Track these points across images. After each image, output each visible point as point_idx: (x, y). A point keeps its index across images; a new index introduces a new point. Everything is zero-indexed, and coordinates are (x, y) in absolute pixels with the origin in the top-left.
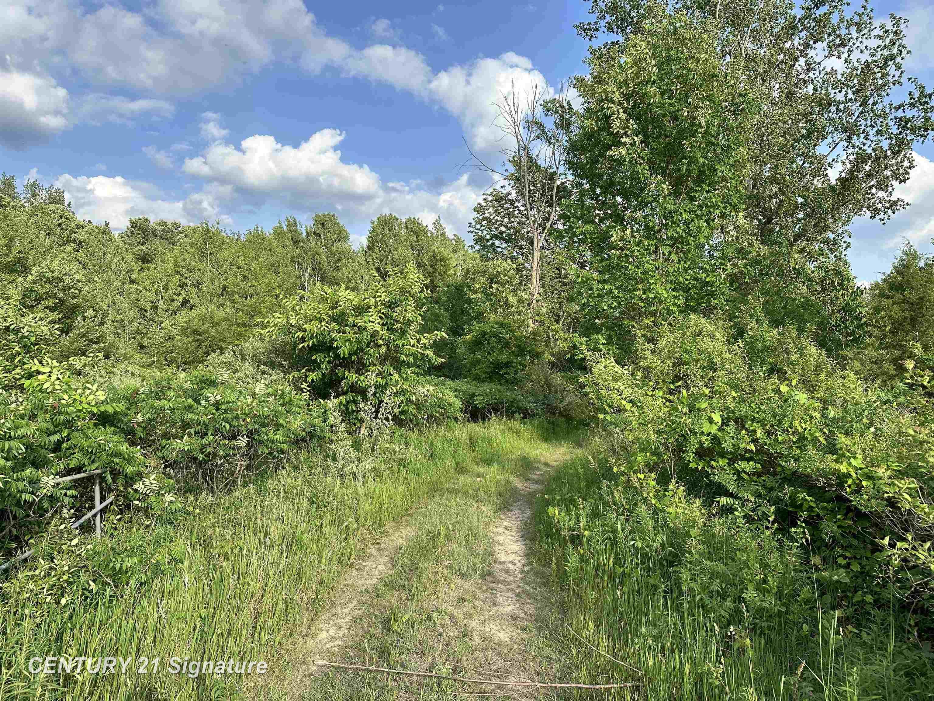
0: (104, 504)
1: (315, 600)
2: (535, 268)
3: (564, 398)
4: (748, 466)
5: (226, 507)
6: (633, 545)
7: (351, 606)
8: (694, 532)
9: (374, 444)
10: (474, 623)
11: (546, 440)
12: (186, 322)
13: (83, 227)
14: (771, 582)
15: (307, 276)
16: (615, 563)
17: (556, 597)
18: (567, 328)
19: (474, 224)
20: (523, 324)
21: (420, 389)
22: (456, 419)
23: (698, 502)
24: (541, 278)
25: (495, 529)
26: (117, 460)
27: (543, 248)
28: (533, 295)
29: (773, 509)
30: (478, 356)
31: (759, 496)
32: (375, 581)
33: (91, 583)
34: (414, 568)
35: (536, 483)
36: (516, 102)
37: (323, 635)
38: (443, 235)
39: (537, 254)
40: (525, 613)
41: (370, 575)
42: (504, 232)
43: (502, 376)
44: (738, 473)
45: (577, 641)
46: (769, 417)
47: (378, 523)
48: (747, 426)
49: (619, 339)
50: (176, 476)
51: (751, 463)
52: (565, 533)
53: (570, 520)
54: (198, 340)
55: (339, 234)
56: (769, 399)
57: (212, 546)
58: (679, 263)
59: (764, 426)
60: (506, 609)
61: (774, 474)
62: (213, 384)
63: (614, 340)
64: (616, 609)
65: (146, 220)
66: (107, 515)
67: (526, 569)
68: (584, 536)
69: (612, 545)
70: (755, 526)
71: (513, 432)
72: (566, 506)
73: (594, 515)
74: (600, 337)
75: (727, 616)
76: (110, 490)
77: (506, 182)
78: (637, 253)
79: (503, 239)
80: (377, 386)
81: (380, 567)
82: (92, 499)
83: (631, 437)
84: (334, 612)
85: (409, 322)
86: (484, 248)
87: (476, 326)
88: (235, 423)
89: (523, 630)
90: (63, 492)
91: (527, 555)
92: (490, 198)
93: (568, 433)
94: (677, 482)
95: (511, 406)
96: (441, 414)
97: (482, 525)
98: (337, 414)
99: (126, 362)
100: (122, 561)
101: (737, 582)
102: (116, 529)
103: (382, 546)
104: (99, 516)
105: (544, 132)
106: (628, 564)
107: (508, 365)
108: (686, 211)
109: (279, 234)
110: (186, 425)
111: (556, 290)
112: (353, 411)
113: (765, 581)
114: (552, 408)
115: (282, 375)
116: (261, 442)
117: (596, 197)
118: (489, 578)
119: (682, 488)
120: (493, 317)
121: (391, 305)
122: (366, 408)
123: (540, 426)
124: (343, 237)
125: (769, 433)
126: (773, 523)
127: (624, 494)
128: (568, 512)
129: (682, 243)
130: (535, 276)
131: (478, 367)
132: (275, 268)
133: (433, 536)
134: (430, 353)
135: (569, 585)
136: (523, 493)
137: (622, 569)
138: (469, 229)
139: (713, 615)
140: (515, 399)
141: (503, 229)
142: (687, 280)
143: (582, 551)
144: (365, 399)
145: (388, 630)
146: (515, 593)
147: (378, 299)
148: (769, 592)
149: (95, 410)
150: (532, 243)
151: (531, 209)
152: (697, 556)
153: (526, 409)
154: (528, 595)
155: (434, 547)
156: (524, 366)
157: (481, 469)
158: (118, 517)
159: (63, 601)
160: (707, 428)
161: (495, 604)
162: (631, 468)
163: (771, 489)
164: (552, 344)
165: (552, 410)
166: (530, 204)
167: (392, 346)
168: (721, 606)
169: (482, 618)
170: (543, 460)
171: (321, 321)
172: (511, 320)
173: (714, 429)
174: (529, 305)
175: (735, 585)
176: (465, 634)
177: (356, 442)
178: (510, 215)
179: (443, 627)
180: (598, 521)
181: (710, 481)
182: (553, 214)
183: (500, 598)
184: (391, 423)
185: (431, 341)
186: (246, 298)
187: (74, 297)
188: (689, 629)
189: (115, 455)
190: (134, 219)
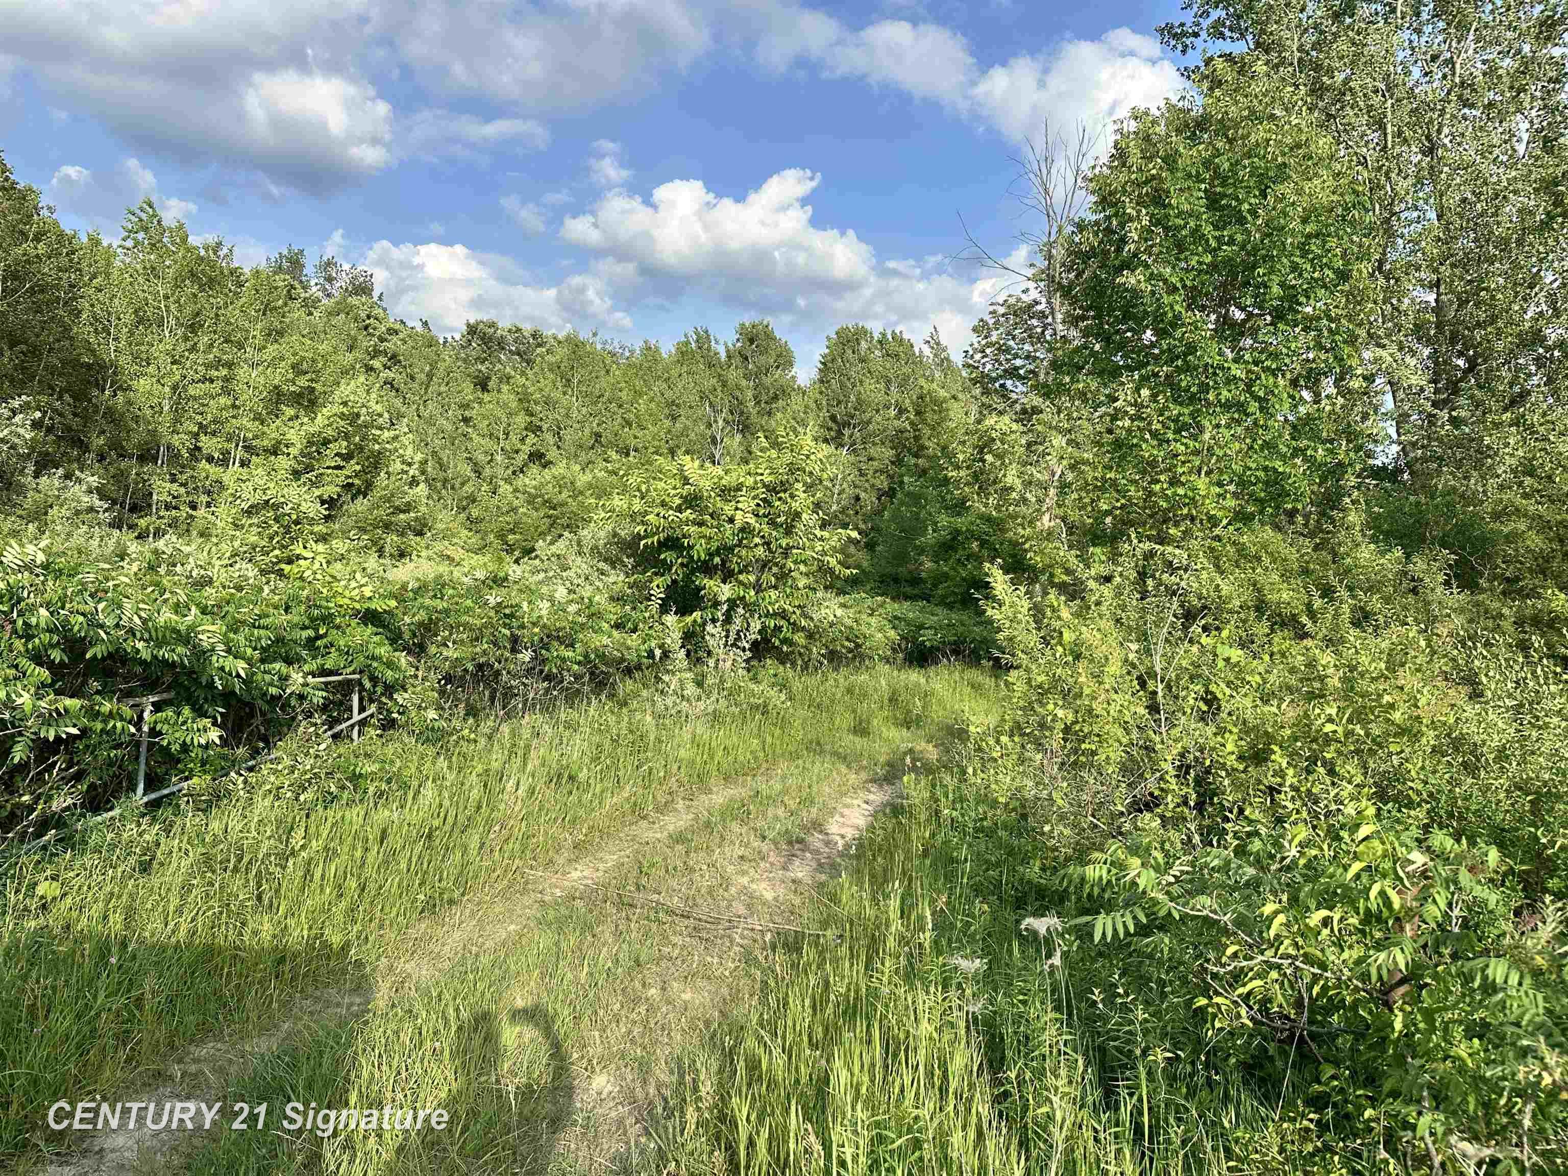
0: (363, 715)
12: (535, 488)
13: (396, 332)
15: (721, 422)
19: (971, 352)
26: (375, 664)
54: (550, 517)
55: (779, 356)
65: (492, 324)
66: (366, 728)
76: (371, 701)
77: (1031, 285)
79: (1020, 378)
82: (350, 709)
85: (797, 515)
86: (986, 392)
88: (518, 632)
90: (311, 691)
92: (1002, 310)
95: (979, 648)
104: (356, 728)
109: (684, 354)
116: (548, 659)
122: (712, 631)
124: (785, 360)
134: (832, 560)
140: (985, 638)
141: (1018, 362)
145: (641, 873)
149: (357, 606)
154: (832, 865)
158: (379, 733)
167: (772, 546)
185: (833, 543)
189: (373, 658)
190: (472, 321)
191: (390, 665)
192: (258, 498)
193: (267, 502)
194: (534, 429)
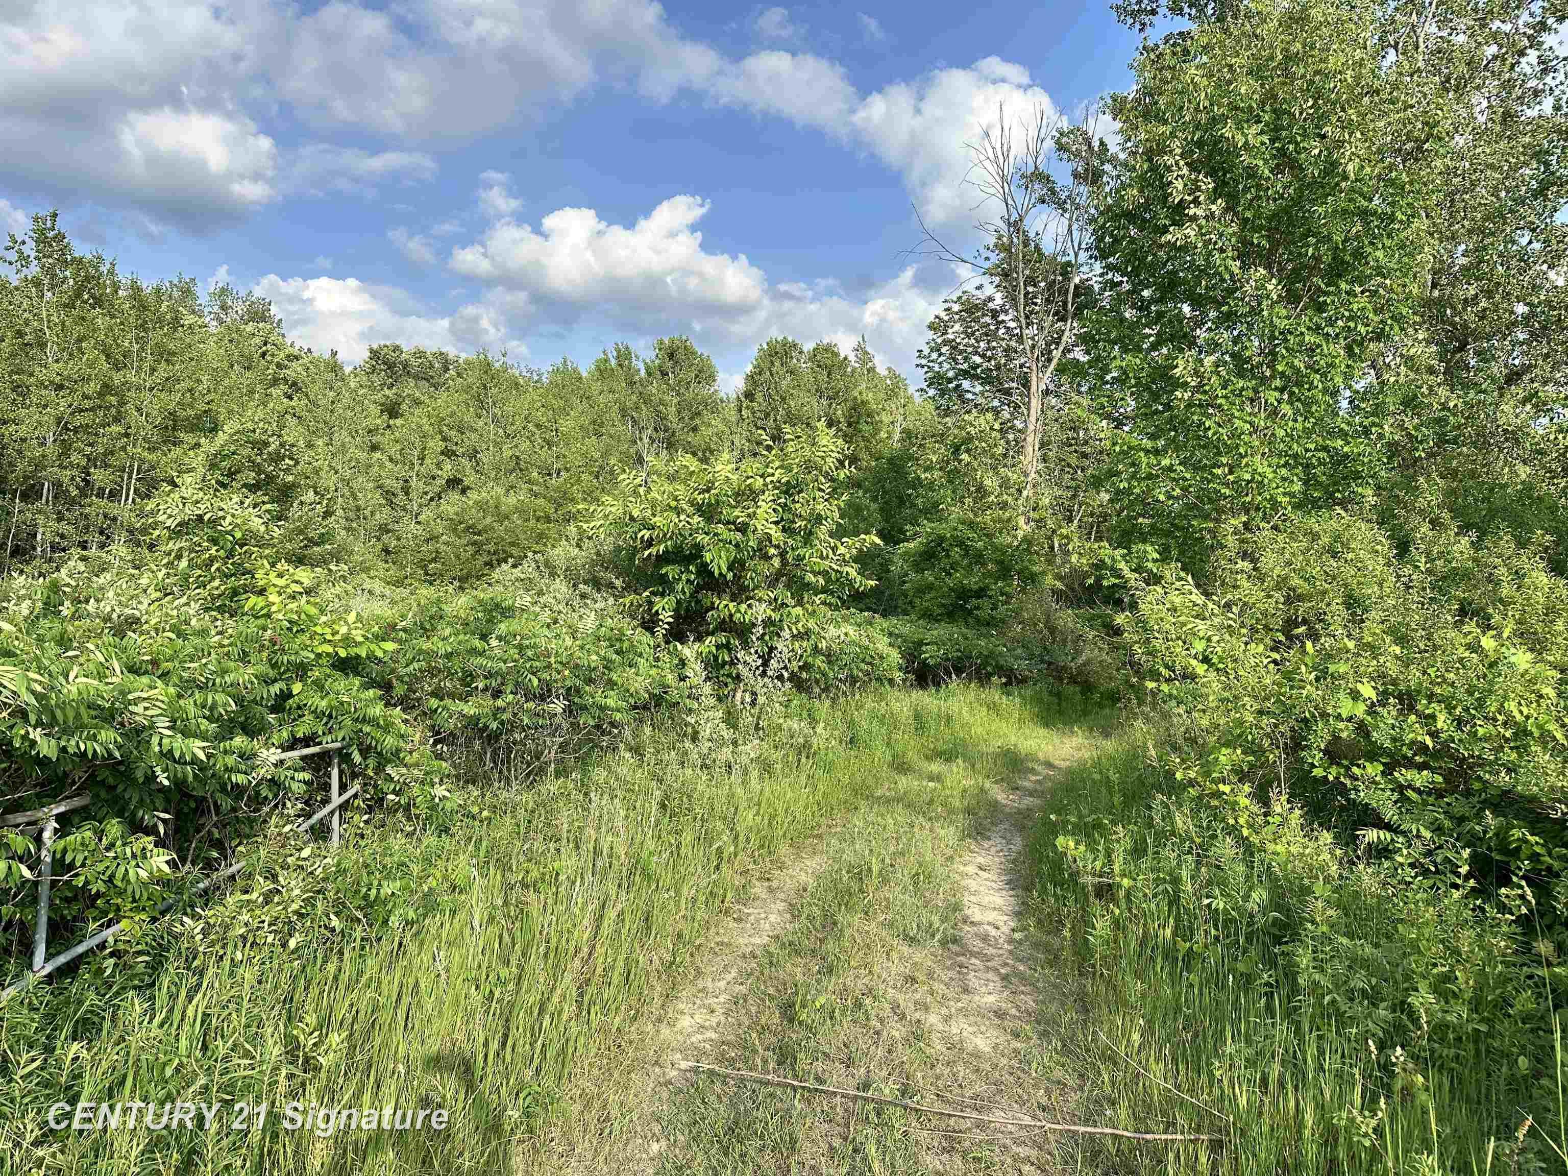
0: (345, 796)
1: (672, 963)
2: (1031, 427)
3: (1078, 653)
4: (1421, 779)
5: (530, 807)
6: (1209, 905)
7: (729, 977)
8: (1319, 888)
9: (759, 718)
10: (933, 1019)
11: (1047, 723)
12: (456, 514)
13: (297, 358)
14: (1461, 980)
15: (645, 440)
16: (1175, 934)
17: (1071, 985)
18: (1087, 531)
19: (926, 351)
20: (1008, 525)
21: (832, 631)
22: (891, 681)
23: (1327, 837)
24: (1043, 445)
25: (962, 868)
26: (367, 729)
27: (1047, 392)
28: (1026, 475)
29: (1466, 853)
30: (929, 576)
31: (1438, 830)
32: (766, 940)
33: (332, 916)
34: (830, 923)
35: (1031, 795)
36: (1005, 141)
37: (685, 1022)
38: (872, 370)
39: (1035, 404)
40: (1018, 1008)
41: (757, 931)
42: (978, 366)
43: (970, 612)
44: (1400, 789)
45: (1111, 1059)
46: (1461, 694)
47: (767, 846)
48: (1418, 707)
49: (1182, 553)
50: (452, 756)
51: (1425, 772)
52: (1088, 880)
53: (1095, 860)
54: (474, 543)
55: (701, 371)
56: (1460, 661)
57: (510, 869)
58: (1296, 421)
59: (1450, 709)
60: (985, 1000)
61: (1468, 793)
62: (507, 612)
63: (1174, 553)
64: (1178, 1010)
65: (396, 349)
66: (349, 813)
67: (1018, 936)
68: (1120, 886)
69: (1170, 904)
70: (1431, 882)
71: (989, 708)
72: (1088, 835)
73: (1138, 851)
74: (1149, 548)
75: (1381, 1034)
76: (354, 776)
77: (986, 280)
78: (1223, 401)
79: (977, 377)
80: (768, 622)
81: (773, 918)
82: (327, 787)
83: (1205, 722)
84: (700, 986)
85: (819, 519)
86: (943, 393)
87: (927, 526)
88: (546, 676)
89: (1016, 1035)
90: (289, 773)
91: (1018, 914)
92: (956, 307)
93: (1085, 713)
94: (1289, 802)
95: (985, 664)
96: (867, 674)
97: (940, 859)
98: (698, 667)
99: (364, 576)
100: (380, 885)
101: (1400, 978)
102: (362, 836)
103: (775, 884)
104: (337, 815)
105: (1053, 191)
106: (1199, 937)
107: (981, 593)
108: (1309, 329)
109: (602, 371)
110: (468, 677)
111: (1069, 466)
112: (724, 663)
113: (1450, 978)
114: (1056, 670)
115: (611, 601)
116: (584, 708)
117: (1143, 307)
118: (954, 948)
119: (1298, 812)
120: (956, 512)
121: (789, 489)
122: (749, 659)
123: (1036, 699)
124: (706, 375)
125: (1459, 723)
126: (1467, 878)
127: (1192, 818)
128: (1092, 847)
129: (1299, 384)
130: (1032, 441)
131: (928, 596)
132: (597, 427)
133: (860, 874)
134: (852, 571)
135: (1093, 966)
136: (1007, 810)
137: (1188, 945)
138: (919, 361)
139: (1354, 1031)
140: (992, 652)
141: (978, 360)
142: (1307, 450)
143: (1117, 912)
144: (746, 645)
145: (791, 1020)
146: (1000, 974)
147: (768, 480)
148: (1455, 996)
150: (1026, 383)
151: (1028, 324)
152: (1325, 928)
153: (1012, 670)
154: (1023, 978)
155: (861, 891)
156: (1009, 596)
157: (935, 767)
158: (366, 817)
159: (292, 944)
160: (1347, 707)
161: (966, 990)
162: (1207, 774)
163: (1461, 820)
164: (1058, 561)
165: (1057, 672)
166: (1027, 317)
167: (790, 557)
168: (1370, 1015)
169: (944, 1011)
170: (1041, 756)
171: (678, 514)
172: (987, 518)
173: (1360, 710)
174: (1020, 491)
175: (1396, 982)
176: (918, 1035)
177: (729, 713)
178: (990, 335)
179: (881, 1021)
180: (1146, 863)
181: (1348, 800)
182: (1067, 333)
183: (973, 981)
184: (788, 685)
185: (854, 551)
186: (550, 474)
187: (287, 471)
188: (1312, 1051)
189: (364, 721)
190: (375, 347)
191: (387, 728)
192: (191, 511)
193: (200, 518)
194: (448, 453)
